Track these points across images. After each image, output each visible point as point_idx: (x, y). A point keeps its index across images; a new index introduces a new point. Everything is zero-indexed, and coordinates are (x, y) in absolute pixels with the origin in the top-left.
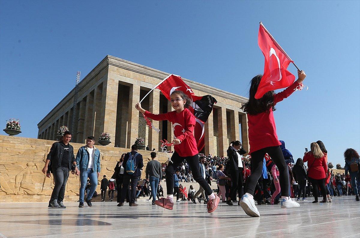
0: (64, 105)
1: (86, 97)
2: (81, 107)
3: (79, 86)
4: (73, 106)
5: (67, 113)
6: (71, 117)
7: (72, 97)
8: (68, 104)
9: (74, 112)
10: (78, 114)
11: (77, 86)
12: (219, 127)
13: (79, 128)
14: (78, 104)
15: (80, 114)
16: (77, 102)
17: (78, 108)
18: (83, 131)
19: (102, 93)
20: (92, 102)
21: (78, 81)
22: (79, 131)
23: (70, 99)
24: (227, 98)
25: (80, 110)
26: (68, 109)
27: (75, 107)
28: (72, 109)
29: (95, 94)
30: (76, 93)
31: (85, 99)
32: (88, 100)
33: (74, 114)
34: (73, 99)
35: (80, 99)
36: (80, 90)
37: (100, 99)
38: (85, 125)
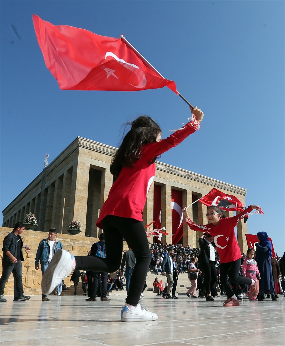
0: (30, 190)
1: (55, 182)
2: (49, 192)
3: (48, 170)
4: (40, 192)
5: (34, 200)
6: (38, 204)
7: (40, 182)
8: (35, 189)
9: (42, 198)
10: (45, 200)
11: (45, 170)
12: (199, 215)
13: (46, 215)
14: (46, 190)
15: (48, 200)
16: (45, 187)
17: (46, 194)
18: (51, 219)
19: (72, 178)
20: (60, 188)
21: (46, 164)
22: (46, 218)
23: (37, 184)
24: (208, 184)
25: (49, 196)
26: (35, 195)
27: (43, 193)
28: (39, 195)
29: (64, 179)
30: (44, 178)
31: (53, 184)
32: (56, 185)
33: (42, 200)
34: (40, 184)
35: (48, 184)
36: (48, 175)
37: (70, 184)
38: (54, 211)
